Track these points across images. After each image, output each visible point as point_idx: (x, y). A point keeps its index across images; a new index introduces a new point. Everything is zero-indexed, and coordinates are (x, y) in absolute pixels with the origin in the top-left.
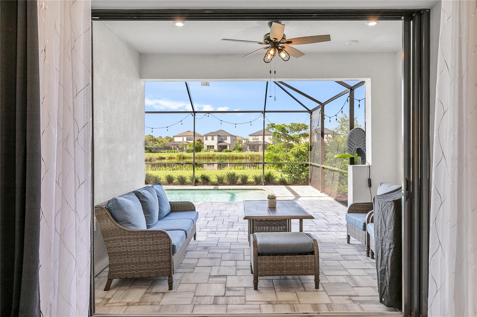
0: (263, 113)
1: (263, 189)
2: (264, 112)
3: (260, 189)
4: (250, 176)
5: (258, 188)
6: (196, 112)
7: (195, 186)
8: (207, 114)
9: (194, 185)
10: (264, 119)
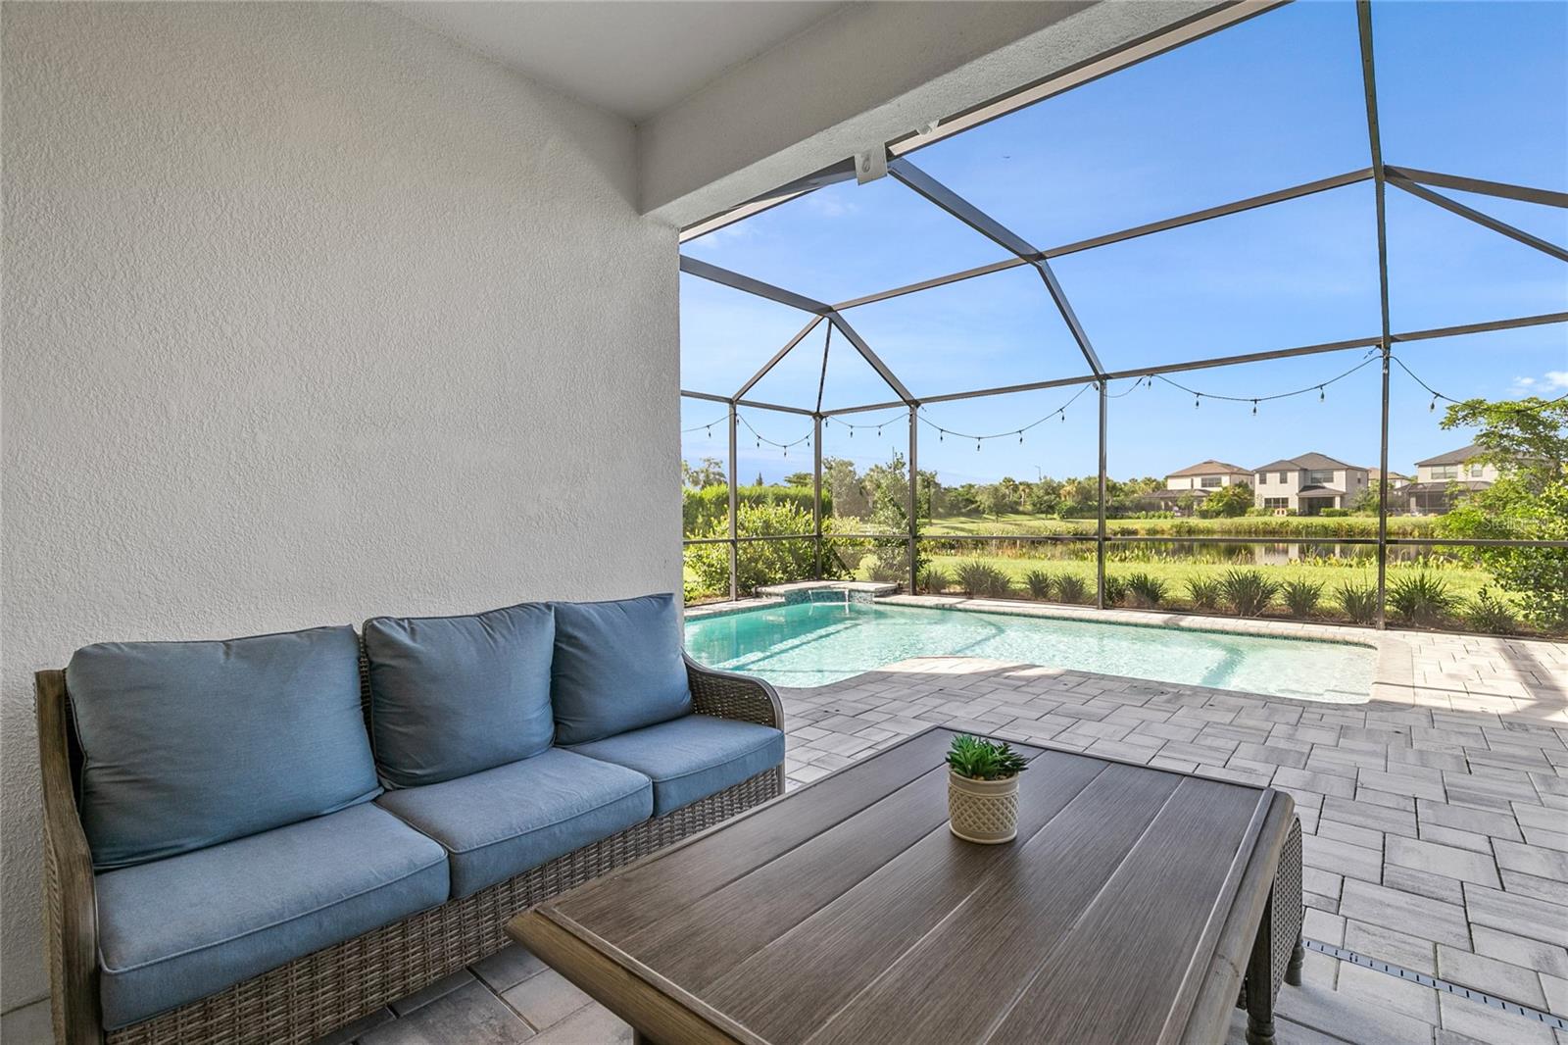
0: (1379, 346)
1: (1372, 643)
2: (1387, 341)
3: (1356, 640)
4: (1329, 589)
5: (1348, 638)
6: (1108, 377)
7: (1104, 608)
8: (1146, 379)
9: (1101, 607)
10: (1387, 367)
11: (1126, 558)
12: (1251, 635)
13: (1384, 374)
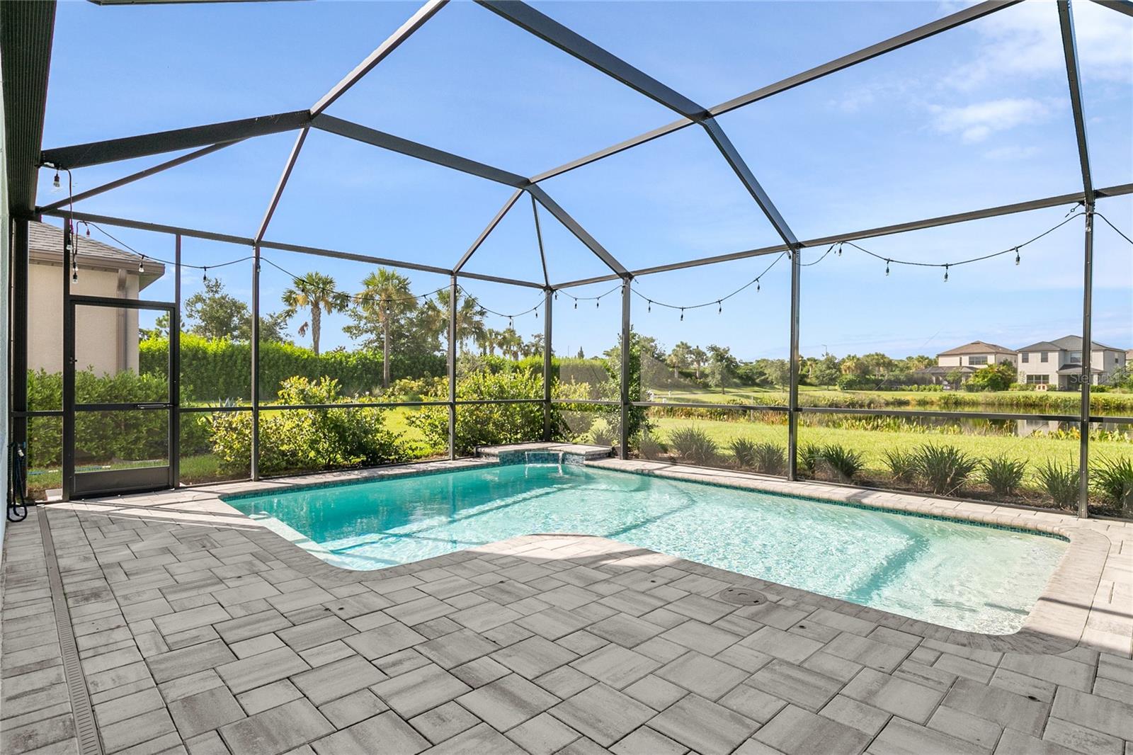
0: (1082, 203)
1: (1067, 534)
2: (1090, 196)
3: (1049, 529)
5: (1041, 527)
6: (800, 245)
7: (795, 480)
8: (837, 247)
9: (791, 478)
10: (1090, 224)
11: (878, 426)
12: (935, 517)
13: (1087, 233)
